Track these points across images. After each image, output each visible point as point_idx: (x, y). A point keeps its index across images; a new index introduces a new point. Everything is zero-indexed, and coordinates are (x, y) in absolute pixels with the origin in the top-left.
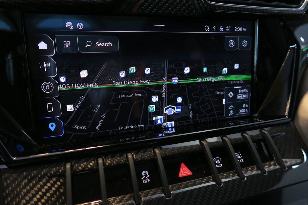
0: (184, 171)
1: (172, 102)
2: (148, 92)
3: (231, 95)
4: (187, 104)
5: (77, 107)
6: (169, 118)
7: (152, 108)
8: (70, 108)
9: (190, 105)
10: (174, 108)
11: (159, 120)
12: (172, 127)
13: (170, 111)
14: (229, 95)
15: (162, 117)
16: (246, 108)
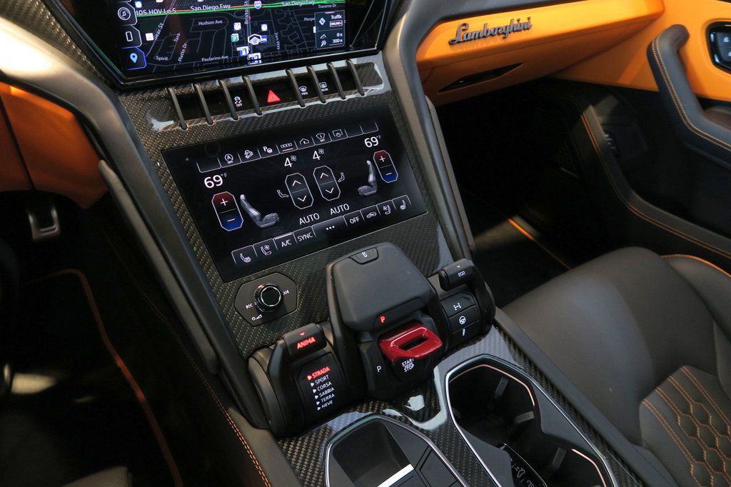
0: (272, 97)
1: (257, 30)
2: (230, 18)
3: (322, 21)
4: (273, 33)
5: (157, 36)
6: (254, 49)
7: (235, 37)
8: (150, 37)
9: (276, 34)
10: (259, 38)
11: (244, 51)
12: (258, 59)
13: (255, 41)
14: (320, 22)
15: (247, 48)
16: (340, 38)
